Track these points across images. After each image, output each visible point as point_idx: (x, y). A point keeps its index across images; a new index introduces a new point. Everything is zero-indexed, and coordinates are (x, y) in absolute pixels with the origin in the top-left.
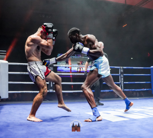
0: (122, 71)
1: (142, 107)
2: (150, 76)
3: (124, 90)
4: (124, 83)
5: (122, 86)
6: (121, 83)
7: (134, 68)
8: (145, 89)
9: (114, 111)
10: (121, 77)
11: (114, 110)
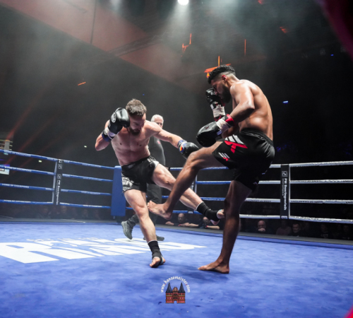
0: (61, 167)
2: (111, 183)
3: (59, 203)
4: (62, 190)
5: (58, 196)
6: (55, 191)
7: (83, 164)
9: (33, 242)
10: (57, 179)
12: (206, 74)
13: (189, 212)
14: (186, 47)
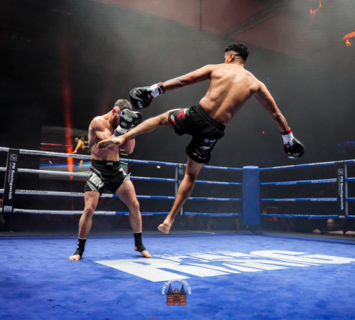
1: (220, 252)
2: (240, 187)
3: (183, 213)
8: (231, 214)
11: (159, 256)
12: (345, 41)
13: (340, 217)
14: (314, 12)
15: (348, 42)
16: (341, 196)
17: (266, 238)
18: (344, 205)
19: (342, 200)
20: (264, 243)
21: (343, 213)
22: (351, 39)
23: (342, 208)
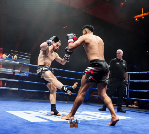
1: (67, 111)
12: (135, 19)
13: (125, 98)
14: (122, 4)
15: (136, 19)
16: (127, 89)
17: (91, 106)
18: (127, 93)
19: (126, 90)
20: (89, 108)
21: (126, 96)
22: (138, 18)
23: (126, 94)
